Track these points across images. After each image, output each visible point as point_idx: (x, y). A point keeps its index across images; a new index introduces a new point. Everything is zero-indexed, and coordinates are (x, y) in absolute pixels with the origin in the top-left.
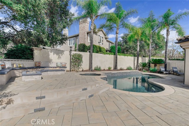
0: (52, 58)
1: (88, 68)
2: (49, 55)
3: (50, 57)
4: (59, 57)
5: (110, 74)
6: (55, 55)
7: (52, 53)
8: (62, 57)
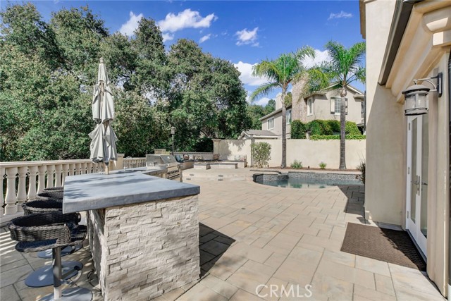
0: (232, 150)
1: (279, 163)
2: (228, 147)
3: (229, 148)
4: (240, 149)
5: (312, 175)
6: (235, 146)
7: (232, 144)
8: (242, 148)
